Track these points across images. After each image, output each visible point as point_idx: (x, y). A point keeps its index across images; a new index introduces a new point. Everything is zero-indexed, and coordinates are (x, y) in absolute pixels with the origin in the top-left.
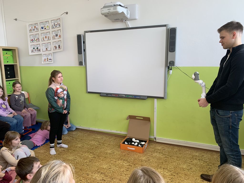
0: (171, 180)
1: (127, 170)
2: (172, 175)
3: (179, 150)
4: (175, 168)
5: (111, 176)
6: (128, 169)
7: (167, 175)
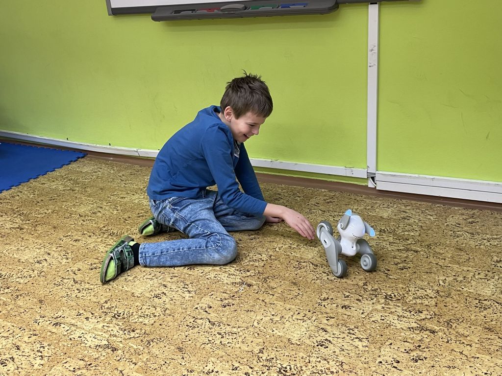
0: (414, 354)
1: (226, 302)
2: (422, 329)
3: (470, 220)
4: (443, 294)
5: (148, 329)
6: (230, 301)
7: (399, 326)
